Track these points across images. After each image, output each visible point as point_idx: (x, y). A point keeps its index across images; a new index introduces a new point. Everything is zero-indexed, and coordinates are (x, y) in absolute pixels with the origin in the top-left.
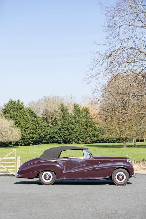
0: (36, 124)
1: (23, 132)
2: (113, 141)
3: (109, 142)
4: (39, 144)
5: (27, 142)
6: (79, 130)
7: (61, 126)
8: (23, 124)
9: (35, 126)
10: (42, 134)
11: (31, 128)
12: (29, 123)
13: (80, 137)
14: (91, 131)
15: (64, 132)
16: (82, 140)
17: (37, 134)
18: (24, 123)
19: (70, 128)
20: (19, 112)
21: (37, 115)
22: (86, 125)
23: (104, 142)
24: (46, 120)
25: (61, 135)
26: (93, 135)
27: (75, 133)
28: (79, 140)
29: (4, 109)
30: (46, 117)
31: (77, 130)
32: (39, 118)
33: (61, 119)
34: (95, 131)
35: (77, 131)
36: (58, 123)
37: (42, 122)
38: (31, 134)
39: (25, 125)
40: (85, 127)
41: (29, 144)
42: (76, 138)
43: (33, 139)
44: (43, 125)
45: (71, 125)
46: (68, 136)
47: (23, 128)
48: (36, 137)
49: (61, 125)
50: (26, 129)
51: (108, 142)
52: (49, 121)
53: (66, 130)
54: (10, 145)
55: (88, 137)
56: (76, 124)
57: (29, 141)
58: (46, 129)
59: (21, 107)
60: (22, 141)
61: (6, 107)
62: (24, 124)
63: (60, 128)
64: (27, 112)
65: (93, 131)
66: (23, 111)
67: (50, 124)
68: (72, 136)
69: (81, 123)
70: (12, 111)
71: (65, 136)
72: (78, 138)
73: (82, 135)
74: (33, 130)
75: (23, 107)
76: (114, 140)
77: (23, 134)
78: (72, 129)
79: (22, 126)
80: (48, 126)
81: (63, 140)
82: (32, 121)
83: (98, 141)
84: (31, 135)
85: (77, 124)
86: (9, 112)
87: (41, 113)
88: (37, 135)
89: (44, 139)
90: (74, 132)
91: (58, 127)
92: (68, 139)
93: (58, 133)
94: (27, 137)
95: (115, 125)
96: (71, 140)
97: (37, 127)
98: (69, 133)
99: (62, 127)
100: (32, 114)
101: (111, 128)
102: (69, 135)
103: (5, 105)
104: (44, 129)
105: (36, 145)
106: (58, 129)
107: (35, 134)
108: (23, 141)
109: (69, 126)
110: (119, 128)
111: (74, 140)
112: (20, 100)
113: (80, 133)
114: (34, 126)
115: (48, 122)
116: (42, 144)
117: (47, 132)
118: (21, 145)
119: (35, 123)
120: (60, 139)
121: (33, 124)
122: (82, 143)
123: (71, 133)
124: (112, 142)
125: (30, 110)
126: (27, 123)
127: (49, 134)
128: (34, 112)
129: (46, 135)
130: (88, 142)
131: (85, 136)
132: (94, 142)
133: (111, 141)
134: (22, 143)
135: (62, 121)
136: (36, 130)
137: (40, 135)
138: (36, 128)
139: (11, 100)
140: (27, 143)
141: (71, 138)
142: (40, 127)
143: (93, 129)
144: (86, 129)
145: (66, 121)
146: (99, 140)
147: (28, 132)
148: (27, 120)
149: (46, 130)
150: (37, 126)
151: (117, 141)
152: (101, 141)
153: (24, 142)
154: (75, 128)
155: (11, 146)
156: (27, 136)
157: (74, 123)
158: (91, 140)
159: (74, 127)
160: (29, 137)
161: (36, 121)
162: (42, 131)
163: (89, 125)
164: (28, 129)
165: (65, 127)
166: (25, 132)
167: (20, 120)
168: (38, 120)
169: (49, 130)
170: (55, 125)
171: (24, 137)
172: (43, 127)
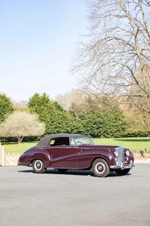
1: (48, 126)
2: (144, 135)
3: (140, 137)
6: (108, 124)
8: (49, 118)
9: (62, 119)
10: (69, 128)
11: (57, 122)
12: (55, 117)
13: (109, 131)
14: (121, 125)
15: (92, 126)
16: (111, 134)
17: (64, 128)
18: (50, 117)
19: (98, 122)
20: (45, 105)
21: (64, 109)
22: (116, 119)
23: (135, 136)
24: (73, 114)
25: (89, 129)
26: (123, 129)
27: (104, 127)
28: (108, 134)
29: (29, 103)
30: (73, 110)
31: (106, 124)
32: (66, 112)
33: (89, 113)
34: (126, 125)
35: (105, 125)
36: (86, 117)
37: (68, 116)
38: (57, 128)
39: (51, 119)
40: (114, 120)
42: (104, 132)
44: (69, 119)
45: (99, 118)
46: (96, 130)
47: (48, 122)
48: (63, 131)
49: (89, 118)
50: (52, 123)
51: (139, 136)
52: (76, 114)
53: (94, 124)
54: (35, 140)
55: (118, 131)
56: (104, 117)
59: (46, 100)
61: (31, 101)
62: (50, 118)
63: (87, 122)
64: (53, 106)
65: (123, 125)
66: (49, 104)
67: (77, 118)
68: (100, 130)
69: (110, 116)
70: (38, 105)
71: (93, 130)
72: (107, 132)
73: (111, 128)
74: (59, 124)
75: (49, 100)
76: (145, 134)
77: (49, 128)
78: (100, 123)
79: (48, 120)
80: (75, 120)
81: (91, 134)
82: (59, 114)
83: (129, 136)
84: (57, 129)
85: (106, 118)
86: (35, 105)
87: (68, 107)
90: (103, 125)
91: (85, 121)
92: (96, 133)
93: (86, 127)
96: (99, 134)
97: (64, 121)
98: (97, 127)
100: (58, 107)
101: (136, 121)
102: (98, 129)
103: (30, 98)
104: (71, 123)
106: (85, 123)
107: (61, 129)
109: (97, 120)
110: (145, 121)
111: (103, 134)
112: (46, 93)
113: (109, 127)
114: (60, 120)
115: (75, 116)
117: (74, 126)
119: (61, 117)
120: (88, 133)
121: (60, 118)
122: (111, 137)
123: (100, 127)
124: (143, 137)
125: (56, 103)
126: (53, 117)
127: (77, 128)
128: (61, 106)
129: (73, 130)
130: (118, 136)
131: (115, 130)
132: (124, 136)
133: (142, 135)
135: (90, 115)
136: (63, 124)
137: (67, 129)
138: (62, 122)
139: (37, 94)
141: (100, 132)
142: (66, 121)
143: (123, 123)
144: (115, 123)
145: (94, 114)
146: (129, 134)
147: (54, 126)
148: (53, 114)
149: (73, 124)
152: (132, 135)
154: (104, 122)
155: (37, 141)
156: (53, 130)
157: (103, 116)
158: (121, 135)
159: (102, 121)
160: (55, 131)
161: (62, 115)
162: (69, 125)
163: (118, 119)
164: (54, 123)
165: (93, 121)
166: (51, 126)
167: (45, 114)
168: (64, 114)
169: (76, 124)
170: (82, 119)
171: (50, 132)
172: (70, 121)
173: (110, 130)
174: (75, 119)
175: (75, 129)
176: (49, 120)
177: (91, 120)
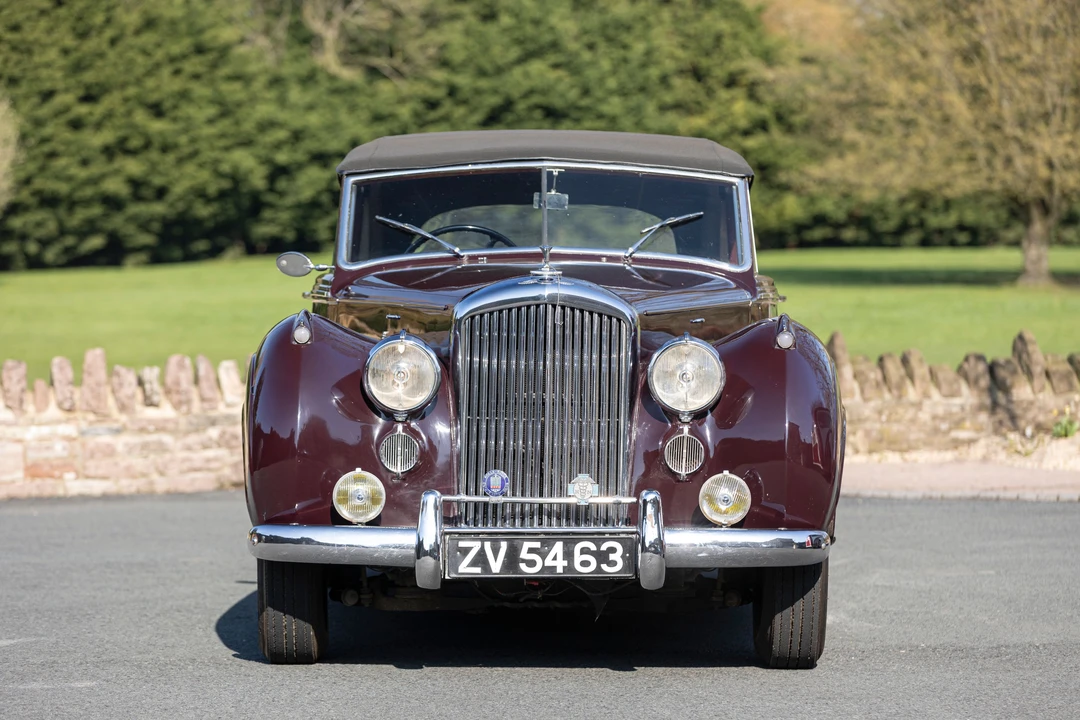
0: (184, 57)
1: (48, 130)
2: (961, 227)
3: (926, 243)
4: (214, 253)
5: (90, 228)
7: (440, 75)
8: (52, 54)
9: (179, 71)
10: (244, 160)
11: (131, 91)
12: (113, 42)
14: (746, 133)
17: (197, 152)
18: (69, 42)
19: (536, 99)
22: (698, 74)
23: (876, 241)
24: (286, 20)
26: (762, 167)
33: (443, 10)
34: (789, 129)
36: (412, 47)
37: (242, 41)
38: (132, 153)
39: (78, 67)
40: (683, 87)
41: (113, 255)
43: (159, 208)
44: (252, 68)
45: (537, 67)
47: (48, 95)
48: (187, 183)
49: (444, 64)
50: (82, 109)
51: (914, 236)
52: (316, 25)
53: (491, 119)
56: (587, 56)
57: (117, 222)
58: (282, 102)
60: (39, 225)
62: (66, 52)
63: (424, 101)
65: (765, 130)
67: (328, 59)
69: (641, 46)
74: (157, 110)
76: (970, 217)
77: (53, 155)
78: (551, 113)
79: (44, 73)
80: (309, 79)
83: (817, 233)
84: (133, 167)
85: (606, 65)
88: (190, 168)
89: (271, 206)
91: (405, 87)
94: (94, 181)
95: (937, 61)
97: (200, 90)
99: (452, 91)
101: (896, 89)
104: (265, 110)
105: (190, 258)
106: (405, 111)
107: (171, 158)
108: (52, 226)
109: (517, 80)
110: (976, 95)
114: (166, 72)
115: (306, 40)
116: (251, 250)
117: (297, 136)
118: (36, 264)
119: (176, 49)
121: (159, 55)
124: (953, 244)
126: (92, 44)
127: (322, 159)
129: (284, 170)
132: (773, 239)
133: (941, 231)
134: (45, 243)
135: (452, 35)
136: (188, 119)
137: (225, 168)
138: (184, 95)
140: (96, 242)
142: (223, 87)
143: (765, 112)
144: (690, 109)
145: (492, 29)
146: (820, 220)
147: (106, 137)
148: (99, 19)
149: (282, 116)
150: (196, 77)
151: (1011, 235)
152: (844, 225)
153: (63, 232)
154: (585, 102)
156: (94, 170)
157: (573, 46)
160: (115, 186)
161: (183, 27)
162: (248, 126)
163: (720, 73)
164: (98, 110)
165: (478, 92)
166: (68, 135)
167: (20, 17)
168: (203, 22)
169: (313, 120)
170: (374, 73)
171: (63, 188)
172: (258, 85)
174: (302, 68)
175: (300, 166)
176: (54, 77)
177: (463, 80)
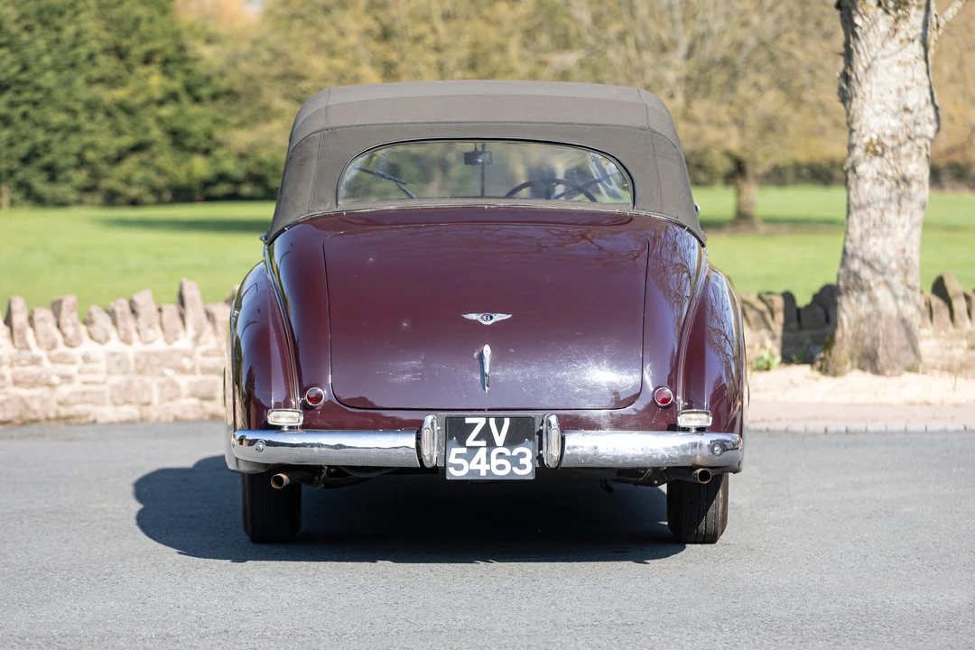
6: (60, 94)
13: (62, 152)
14: (161, 103)
16: (81, 177)
22: (120, 53)
23: (270, 196)
26: (173, 133)
27: (24, 116)
28: (52, 173)
31: (38, 89)
34: (197, 100)
35: (35, 104)
40: (107, 65)
42: (26, 161)
55: (138, 148)
56: (25, 37)
65: (176, 100)
69: (72, 29)
72: (47, 158)
73: (77, 130)
83: (220, 189)
85: (41, 44)
90: (12, 105)
95: (352, 40)
101: (318, 64)
113: (62, 117)
122: (80, 202)
130: (134, 192)
131: (108, 142)
132: (182, 194)
143: (176, 85)
144: (111, 82)
146: (222, 177)
152: (243, 182)
154: (24, 77)
157: (15, 29)
158: (160, 181)
163: (138, 51)
173: (75, 143)
